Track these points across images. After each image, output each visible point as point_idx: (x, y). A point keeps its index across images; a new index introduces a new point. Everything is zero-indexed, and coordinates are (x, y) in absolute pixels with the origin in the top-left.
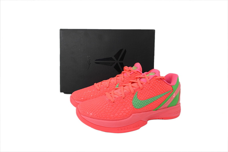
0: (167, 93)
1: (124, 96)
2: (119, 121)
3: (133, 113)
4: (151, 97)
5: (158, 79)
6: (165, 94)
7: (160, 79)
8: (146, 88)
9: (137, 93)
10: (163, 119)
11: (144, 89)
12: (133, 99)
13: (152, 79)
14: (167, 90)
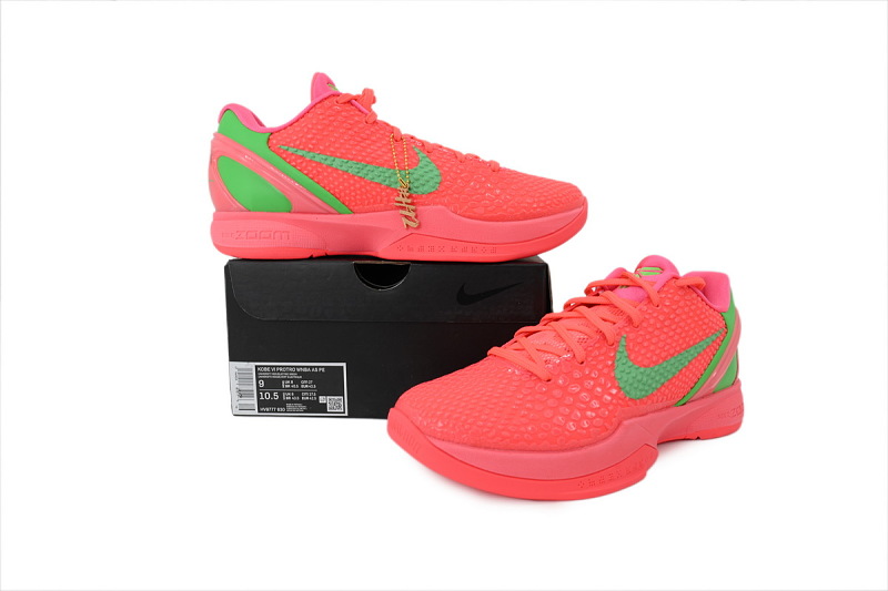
0: (714, 337)
1: (580, 353)
2: (583, 451)
3: (626, 419)
4: (672, 355)
5: (682, 287)
6: (709, 341)
7: (689, 287)
8: (652, 321)
9: (623, 342)
10: (698, 438)
11: (645, 325)
12: (616, 364)
13: (665, 289)
14: (712, 328)
